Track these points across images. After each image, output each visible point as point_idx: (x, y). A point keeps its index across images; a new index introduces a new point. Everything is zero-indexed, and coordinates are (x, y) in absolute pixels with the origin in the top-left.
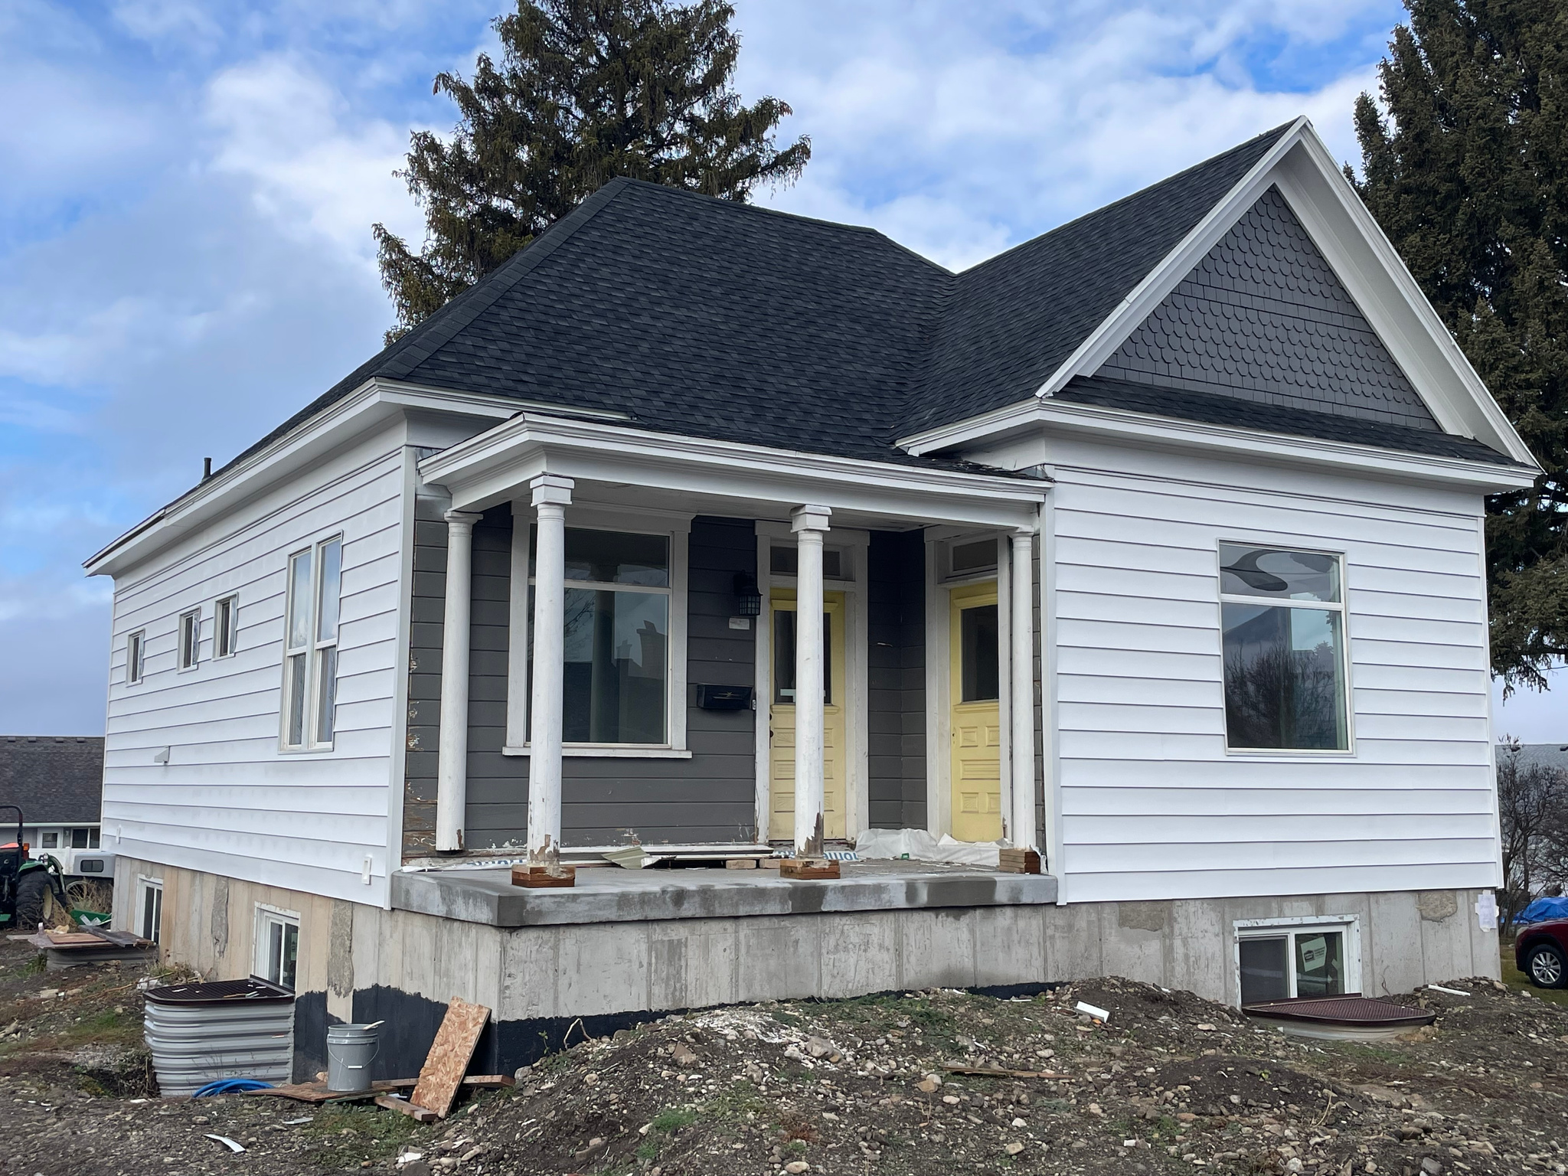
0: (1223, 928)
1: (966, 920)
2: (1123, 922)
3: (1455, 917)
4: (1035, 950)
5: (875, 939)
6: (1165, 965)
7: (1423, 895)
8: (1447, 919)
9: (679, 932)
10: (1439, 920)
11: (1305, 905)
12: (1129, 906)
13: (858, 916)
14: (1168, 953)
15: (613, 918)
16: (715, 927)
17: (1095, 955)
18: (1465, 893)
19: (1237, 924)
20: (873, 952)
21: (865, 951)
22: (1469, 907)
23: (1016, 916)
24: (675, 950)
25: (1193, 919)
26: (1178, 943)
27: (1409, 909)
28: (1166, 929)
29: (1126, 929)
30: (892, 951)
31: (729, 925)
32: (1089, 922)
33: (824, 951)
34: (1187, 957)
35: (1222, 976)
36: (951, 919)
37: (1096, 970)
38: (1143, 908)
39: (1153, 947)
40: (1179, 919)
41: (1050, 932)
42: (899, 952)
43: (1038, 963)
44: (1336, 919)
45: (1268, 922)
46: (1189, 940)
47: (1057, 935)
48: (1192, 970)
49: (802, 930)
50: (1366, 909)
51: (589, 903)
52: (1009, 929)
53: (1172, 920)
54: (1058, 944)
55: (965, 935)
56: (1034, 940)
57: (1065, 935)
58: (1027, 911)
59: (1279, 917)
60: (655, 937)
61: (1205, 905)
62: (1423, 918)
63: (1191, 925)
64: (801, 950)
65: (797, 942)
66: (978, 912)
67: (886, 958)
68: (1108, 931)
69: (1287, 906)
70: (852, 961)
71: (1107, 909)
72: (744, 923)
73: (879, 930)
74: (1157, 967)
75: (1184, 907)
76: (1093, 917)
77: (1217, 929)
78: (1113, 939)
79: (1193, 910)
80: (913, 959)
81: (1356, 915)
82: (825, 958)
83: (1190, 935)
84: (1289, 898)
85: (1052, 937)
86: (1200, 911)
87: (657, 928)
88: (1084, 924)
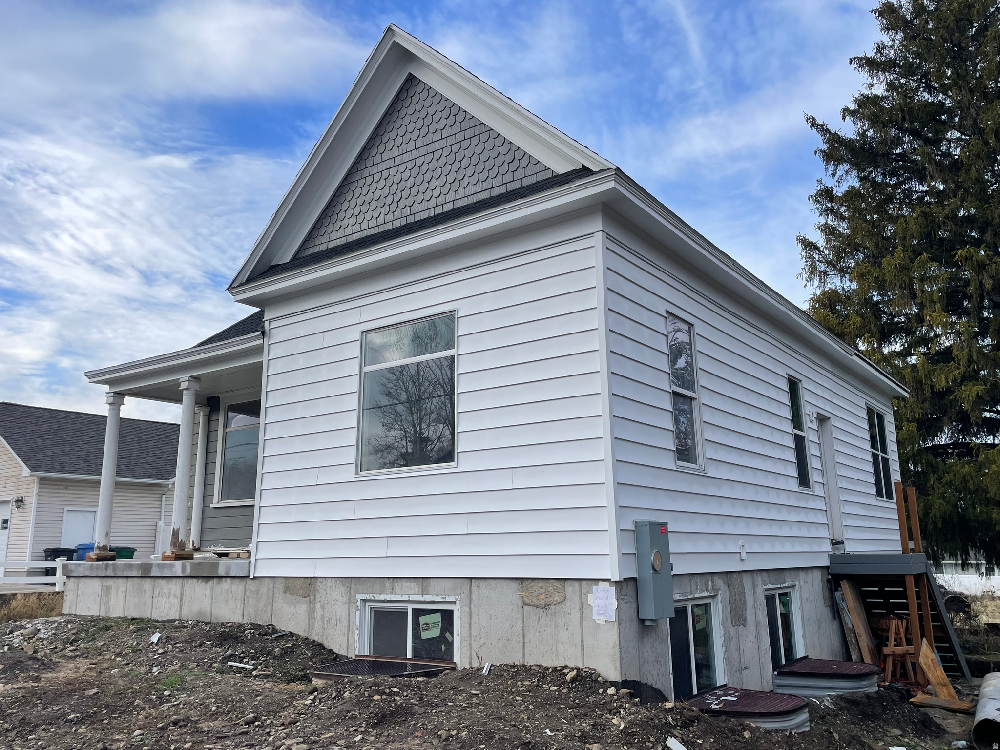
0: (350, 598)
1: (210, 583)
2: (287, 590)
3: (562, 606)
4: (239, 604)
5: (173, 592)
6: (309, 621)
7: (526, 583)
8: (553, 607)
9: (110, 582)
10: (545, 607)
11: (413, 585)
12: (290, 581)
13: (168, 579)
14: (311, 613)
15: (89, 575)
16: (120, 580)
17: (269, 610)
18: (576, 584)
19: (360, 597)
20: (172, 597)
21: (169, 597)
22: (581, 597)
23: (232, 583)
24: (108, 589)
25: (329, 592)
26: (318, 606)
27: (511, 595)
28: (312, 597)
29: (287, 595)
30: (179, 598)
31: (125, 580)
32: (268, 589)
33: (154, 596)
34: (323, 616)
35: (346, 633)
36: (203, 583)
37: (269, 620)
38: (298, 581)
39: (303, 608)
40: (320, 591)
41: (247, 594)
42: (181, 599)
43: (240, 612)
44: (439, 599)
45: (382, 597)
46: (326, 605)
47: (251, 595)
48: (326, 627)
49: (147, 584)
50: (467, 592)
51: (83, 568)
52: (228, 590)
53: (315, 591)
54: (251, 601)
55: (209, 593)
56: (239, 598)
57: (255, 596)
58: (237, 581)
59: (391, 593)
60: (104, 584)
61: (338, 582)
62: (525, 603)
63: (328, 595)
64: (146, 594)
65: (145, 590)
66: (216, 580)
67: (176, 602)
68: (277, 595)
69: (397, 585)
70: (164, 602)
71: (278, 581)
72: (129, 579)
73: (175, 587)
74: (304, 621)
75: (324, 583)
76: (271, 586)
77: (345, 599)
78: (280, 601)
79: (329, 585)
80: (186, 604)
81: (457, 597)
82: (154, 598)
83: (326, 602)
84: (401, 580)
85: (248, 597)
86: (334, 586)
87: (104, 579)
88: (265, 590)
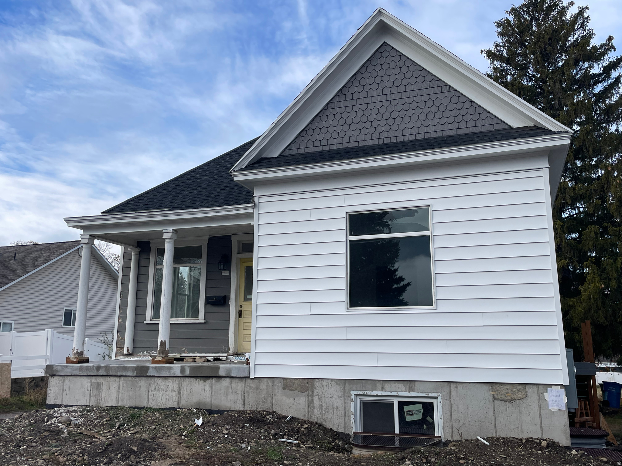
0: (344, 394)
1: (208, 382)
2: (285, 387)
3: (525, 400)
4: (239, 396)
5: (170, 387)
6: (308, 409)
7: (495, 386)
8: (517, 401)
9: (100, 380)
10: (511, 401)
11: (400, 386)
12: (288, 381)
13: (164, 378)
14: (310, 404)
15: (78, 374)
16: (112, 379)
17: (269, 400)
18: (535, 387)
19: (353, 393)
20: (169, 392)
21: (166, 391)
22: (539, 395)
23: (231, 382)
24: (99, 386)
25: (325, 388)
26: (316, 399)
27: (483, 393)
28: (310, 392)
29: (287, 390)
30: (177, 392)
31: (117, 379)
32: (267, 386)
33: (150, 390)
34: (321, 406)
35: (343, 417)
36: (202, 381)
37: (269, 408)
38: (296, 381)
39: (302, 400)
40: (317, 388)
41: (247, 389)
42: (179, 393)
43: (240, 402)
44: (424, 395)
45: (374, 393)
46: (323, 398)
47: (251, 391)
48: (324, 413)
49: (142, 382)
50: (448, 391)
51: (71, 369)
52: (228, 387)
53: (313, 388)
54: (251, 395)
55: (208, 388)
56: (239, 392)
57: (255, 391)
58: (236, 380)
59: (382, 391)
60: (93, 381)
61: (333, 382)
62: (495, 399)
63: (324, 391)
64: (141, 389)
65: (140, 386)
66: (214, 379)
67: (174, 395)
68: (277, 391)
69: (386, 385)
70: (161, 395)
71: (277, 381)
72: (122, 378)
73: (172, 384)
74: (303, 409)
75: (320, 383)
76: (270, 384)
77: (340, 394)
78: (279, 395)
79: (326, 384)
80: (185, 396)
81: (439, 394)
82: (150, 392)
83: (323, 396)
84: (390, 382)
85: (248, 392)
86: (330, 385)
87: (94, 378)
88: (265, 387)
